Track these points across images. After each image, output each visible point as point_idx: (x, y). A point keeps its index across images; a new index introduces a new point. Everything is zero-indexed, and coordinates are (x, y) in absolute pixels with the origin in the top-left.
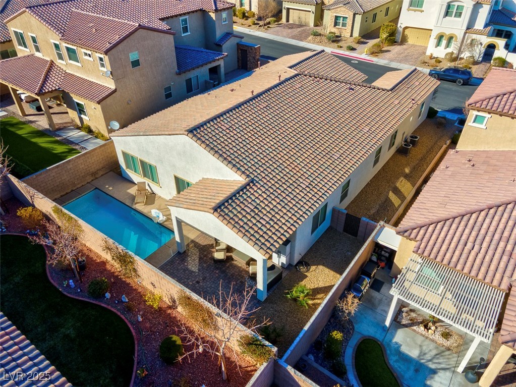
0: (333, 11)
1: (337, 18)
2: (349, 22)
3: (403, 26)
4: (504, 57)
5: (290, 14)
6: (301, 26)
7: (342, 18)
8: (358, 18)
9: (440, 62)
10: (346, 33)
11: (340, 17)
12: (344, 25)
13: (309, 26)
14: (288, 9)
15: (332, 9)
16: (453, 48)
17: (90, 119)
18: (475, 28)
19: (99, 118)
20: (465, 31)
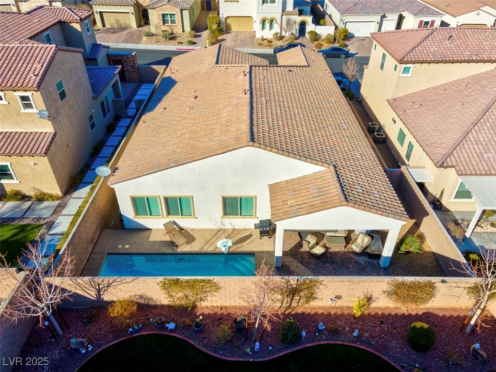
0: (158, 9)
1: (164, 15)
2: (177, 18)
3: (225, 17)
4: (314, 30)
5: (104, 18)
6: (122, 29)
7: (169, 16)
8: (186, 14)
9: (272, 42)
10: (178, 30)
11: (167, 14)
12: (173, 22)
13: (132, 28)
14: (101, 13)
15: (157, 8)
16: (276, 28)
17: (20, 182)
18: (287, 10)
19: (43, 174)
20: (281, 14)
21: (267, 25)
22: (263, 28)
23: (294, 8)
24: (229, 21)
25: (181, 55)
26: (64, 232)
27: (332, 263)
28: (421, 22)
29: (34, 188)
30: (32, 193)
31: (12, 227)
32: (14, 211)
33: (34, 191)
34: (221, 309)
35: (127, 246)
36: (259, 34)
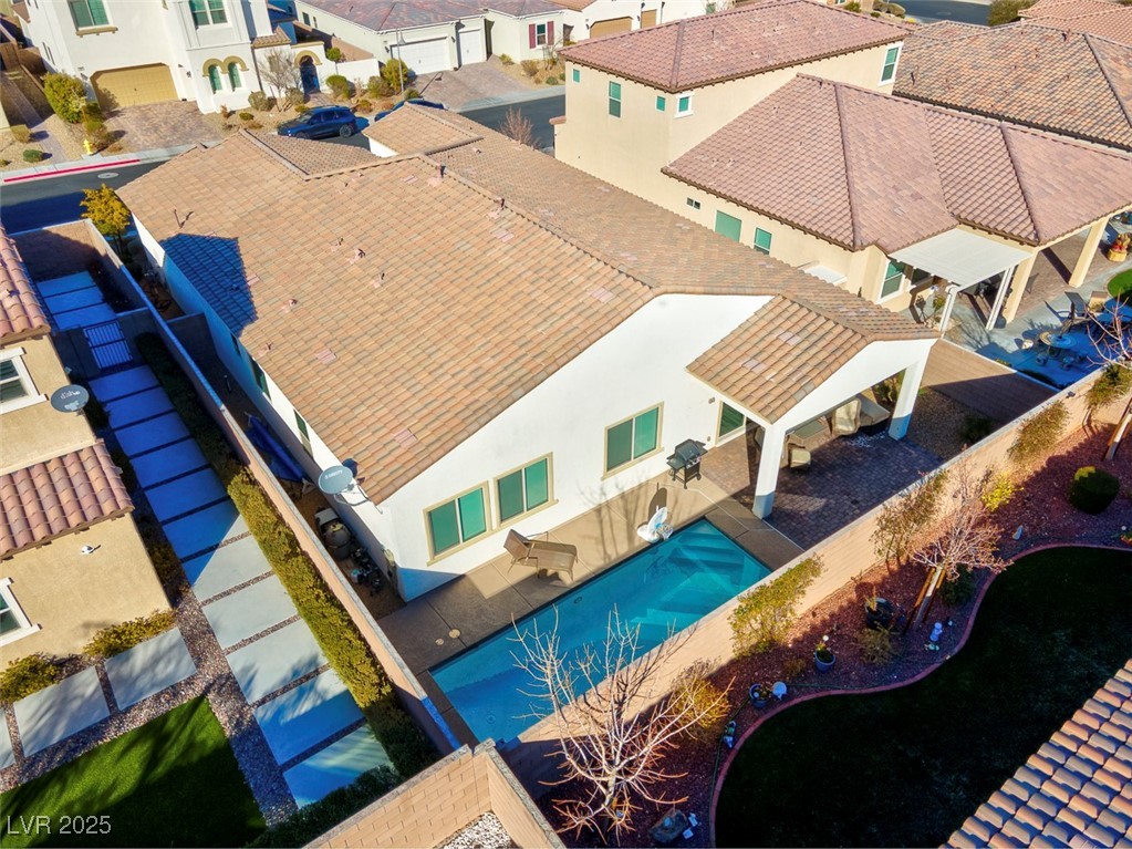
4: (336, 75)
9: (251, 116)
17: (39, 626)
18: (258, 35)
19: (117, 568)
20: (250, 46)
21: (224, 78)
22: (215, 87)
23: (273, 30)
24: (102, 84)
25: (138, 180)
26: (284, 680)
27: (832, 468)
28: (532, 27)
29: (87, 626)
30: (79, 645)
31: (118, 749)
32: (68, 714)
33: (86, 635)
34: (814, 614)
35: (454, 633)
36: (209, 104)
